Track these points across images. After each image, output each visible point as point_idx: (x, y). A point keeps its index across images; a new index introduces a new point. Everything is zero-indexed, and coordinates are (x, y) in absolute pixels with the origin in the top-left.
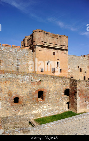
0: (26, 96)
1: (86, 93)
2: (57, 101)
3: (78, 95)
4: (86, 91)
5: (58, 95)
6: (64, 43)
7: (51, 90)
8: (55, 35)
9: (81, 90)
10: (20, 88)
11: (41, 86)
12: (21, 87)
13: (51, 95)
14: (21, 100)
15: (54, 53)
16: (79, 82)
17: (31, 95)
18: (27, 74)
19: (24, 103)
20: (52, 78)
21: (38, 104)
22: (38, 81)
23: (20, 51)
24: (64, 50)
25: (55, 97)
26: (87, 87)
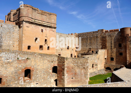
0: (11, 75)
1: (73, 69)
2: (45, 79)
3: (65, 72)
4: (73, 68)
5: (45, 73)
6: (53, 20)
7: (39, 68)
8: (44, 11)
9: (68, 67)
10: (3, 67)
11: (28, 64)
12: (5, 66)
13: (39, 73)
14: (5, 81)
15: (42, 31)
16: (67, 59)
17: (17, 74)
18: (12, 51)
19: (8, 84)
20: (40, 56)
21: (25, 84)
22: (25, 59)
23: (5, 26)
24: (52, 28)
25: (42, 75)
26: (74, 64)
